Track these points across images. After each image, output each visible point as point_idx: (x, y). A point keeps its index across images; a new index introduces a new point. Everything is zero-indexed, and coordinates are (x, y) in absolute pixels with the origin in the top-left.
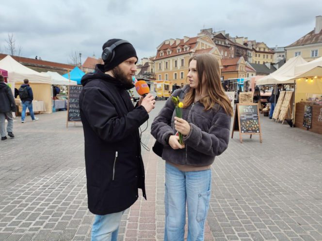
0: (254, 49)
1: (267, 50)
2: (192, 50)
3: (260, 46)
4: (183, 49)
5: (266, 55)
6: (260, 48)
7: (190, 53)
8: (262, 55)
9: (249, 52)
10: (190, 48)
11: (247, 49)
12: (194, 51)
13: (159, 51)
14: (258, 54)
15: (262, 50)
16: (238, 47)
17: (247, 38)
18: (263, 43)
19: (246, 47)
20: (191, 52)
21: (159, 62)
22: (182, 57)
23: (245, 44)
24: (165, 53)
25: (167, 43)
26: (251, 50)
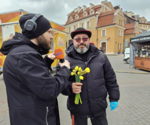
0: (138, 21)
1: (146, 23)
3: (142, 19)
4: (89, 13)
5: (145, 25)
6: (141, 21)
7: (95, 15)
8: (143, 25)
9: (136, 22)
10: (96, 11)
11: (134, 20)
12: (100, 14)
13: (69, 17)
14: (140, 25)
15: (143, 22)
16: (129, 18)
17: (133, 13)
20: (97, 14)
21: (69, 26)
22: (88, 20)
23: (133, 17)
24: (74, 18)
25: (75, 11)
26: (137, 21)
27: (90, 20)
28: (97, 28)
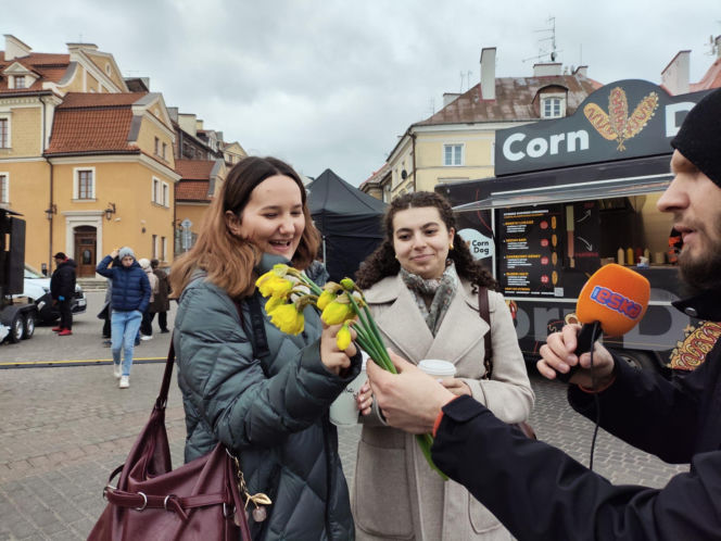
0: (220, 155)
2: (46, 86)
3: (232, 150)
6: (231, 156)
7: (40, 94)
9: (212, 157)
10: (41, 79)
11: (208, 150)
12: (62, 95)
16: (186, 135)
17: (201, 121)
18: (237, 143)
19: (205, 144)
20: (49, 93)
23: (202, 134)
26: (216, 155)
27: (12, 113)
28: (47, 156)
